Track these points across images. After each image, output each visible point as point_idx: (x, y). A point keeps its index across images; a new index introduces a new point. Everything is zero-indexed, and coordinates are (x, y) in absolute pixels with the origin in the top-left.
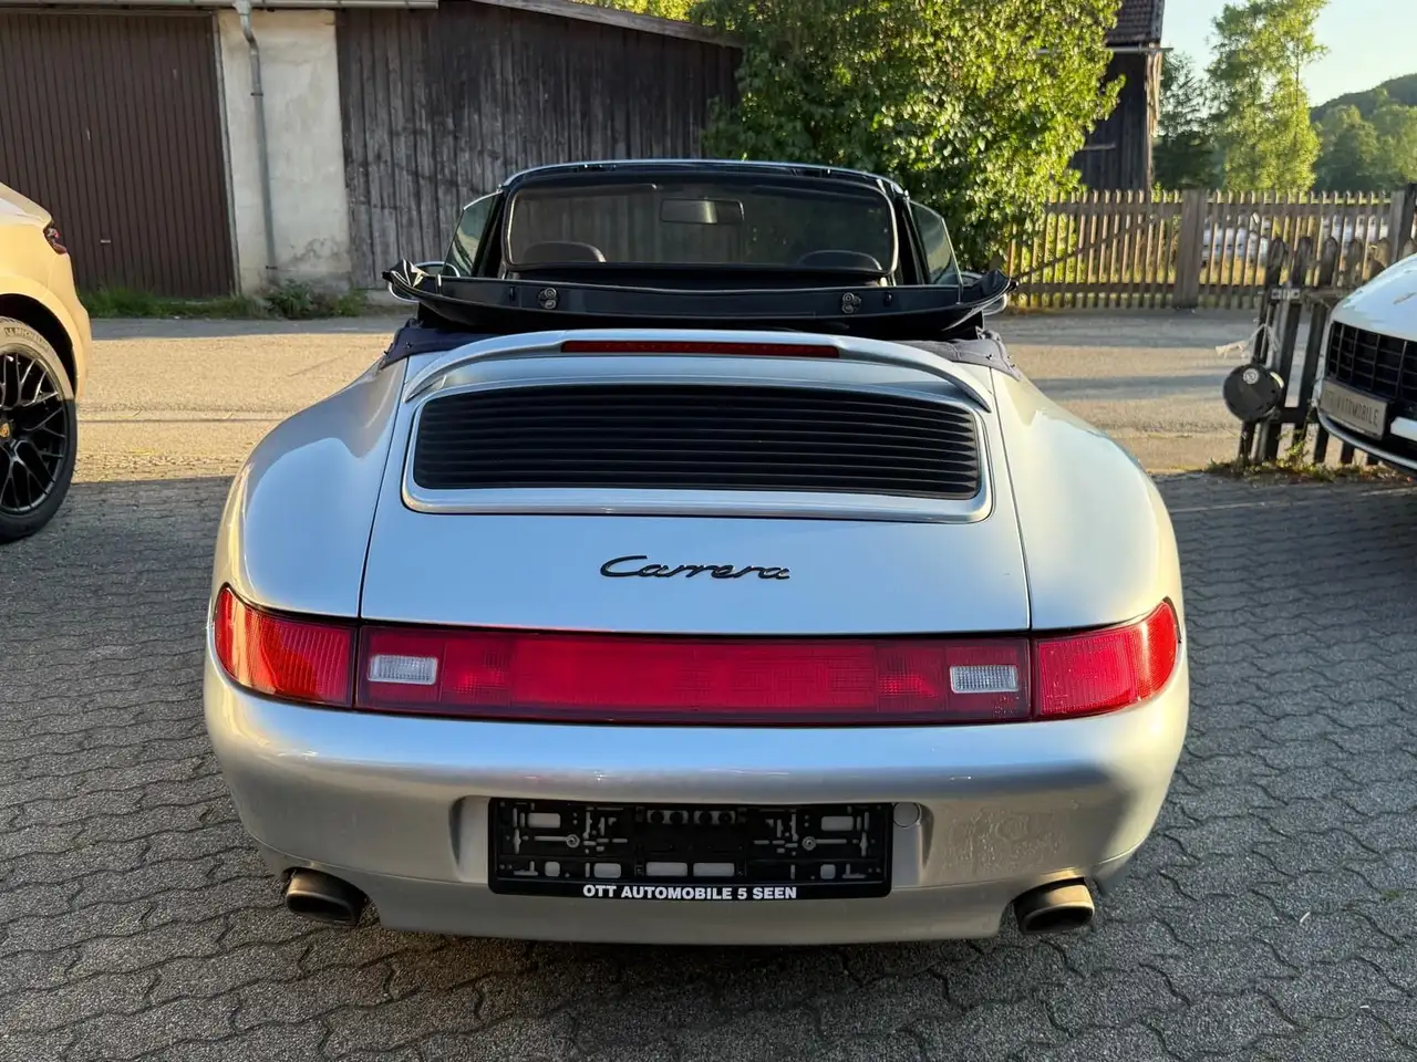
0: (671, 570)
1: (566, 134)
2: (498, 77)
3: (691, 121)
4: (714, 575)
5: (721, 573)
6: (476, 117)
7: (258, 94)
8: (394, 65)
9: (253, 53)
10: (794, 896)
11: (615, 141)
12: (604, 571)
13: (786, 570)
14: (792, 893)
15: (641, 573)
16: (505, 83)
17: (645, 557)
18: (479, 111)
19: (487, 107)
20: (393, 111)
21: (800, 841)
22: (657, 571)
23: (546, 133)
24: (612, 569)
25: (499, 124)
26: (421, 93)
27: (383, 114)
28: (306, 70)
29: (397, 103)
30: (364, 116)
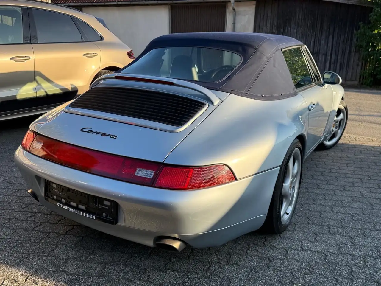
0: (94, 132)
1: (315, 33)
2: (297, 17)
3: (355, 29)
4: (101, 135)
5: (103, 134)
6: (289, 29)
7: (234, 24)
8: (269, 15)
9: (234, 13)
10: (94, 219)
11: (329, 35)
12: (81, 130)
13: (117, 137)
14: (94, 218)
15: (88, 132)
16: (299, 18)
17: (91, 128)
18: (291, 27)
19: (293, 26)
20: (267, 27)
21: (98, 205)
22: (91, 132)
23: (309, 33)
24: (84, 130)
25: (295, 31)
26: (275, 22)
27: (264, 28)
28: (247, 16)
29: (269, 25)
30: (259, 29)
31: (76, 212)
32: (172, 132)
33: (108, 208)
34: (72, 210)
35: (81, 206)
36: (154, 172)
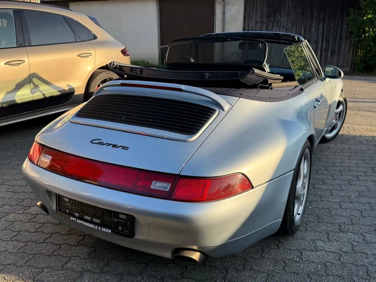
0: (105, 143)
1: (305, 21)
2: (287, 5)
3: (345, 15)
4: (112, 146)
5: (114, 146)
6: (279, 17)
7: (224, 14)
8: (259, 4)
9: (223, 3)
10: (110, 232)
11: (320, 22)
12: (91, 142)
13: (128, 148)
14: (110, 231)
15: (98, 143)
16: (289, 7)
17: (101, 140)
18: (281, 16)
19: (283, 14)
20: (257, 16)
21: (114, 219)
22: (101, 144)
23: (299, 21)
24: (93, 142)
25: (286, 19)
26: (265, 11)
27: (255, 17)
28: (236, 6)
29: (258, 14)
30: (249, 19)
31: (91, 226)
32: (185, 141)
33: (123, 221)
34: (86, 224)
35: (95, 220)
36: (170, 184)
